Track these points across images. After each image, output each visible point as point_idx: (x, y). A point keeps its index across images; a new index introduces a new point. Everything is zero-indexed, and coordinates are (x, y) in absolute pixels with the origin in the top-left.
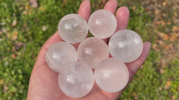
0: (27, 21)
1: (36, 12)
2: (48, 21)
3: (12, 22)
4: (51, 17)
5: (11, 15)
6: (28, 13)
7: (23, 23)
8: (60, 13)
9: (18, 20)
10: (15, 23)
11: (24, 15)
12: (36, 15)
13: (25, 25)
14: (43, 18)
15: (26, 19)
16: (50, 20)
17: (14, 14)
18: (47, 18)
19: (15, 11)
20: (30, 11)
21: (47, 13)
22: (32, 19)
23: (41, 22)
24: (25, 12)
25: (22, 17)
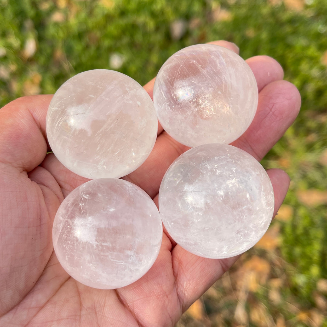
0: (65, 41)
1: (91, 13)
2: (126, 40)
3: (23, 45)
4: (134, 27)
5: (21, 27)
6: (67, 19)
7: (53, 47)
8: (162, 12)
9: (40, 39)
10: (31, 47)
11: (56, 24)
12: (91, 23)
13: (59, 53)
14: (112, 29)
15: (61, 34)
16: (132, 36)
17: (29, 24)
18: (124, 31)
19: (31, 12)
20: (74, 10)
21: (123, 13)
22: (80, 36)
23: (107, 43)
24: (57, 17)
25: (51, 31)
